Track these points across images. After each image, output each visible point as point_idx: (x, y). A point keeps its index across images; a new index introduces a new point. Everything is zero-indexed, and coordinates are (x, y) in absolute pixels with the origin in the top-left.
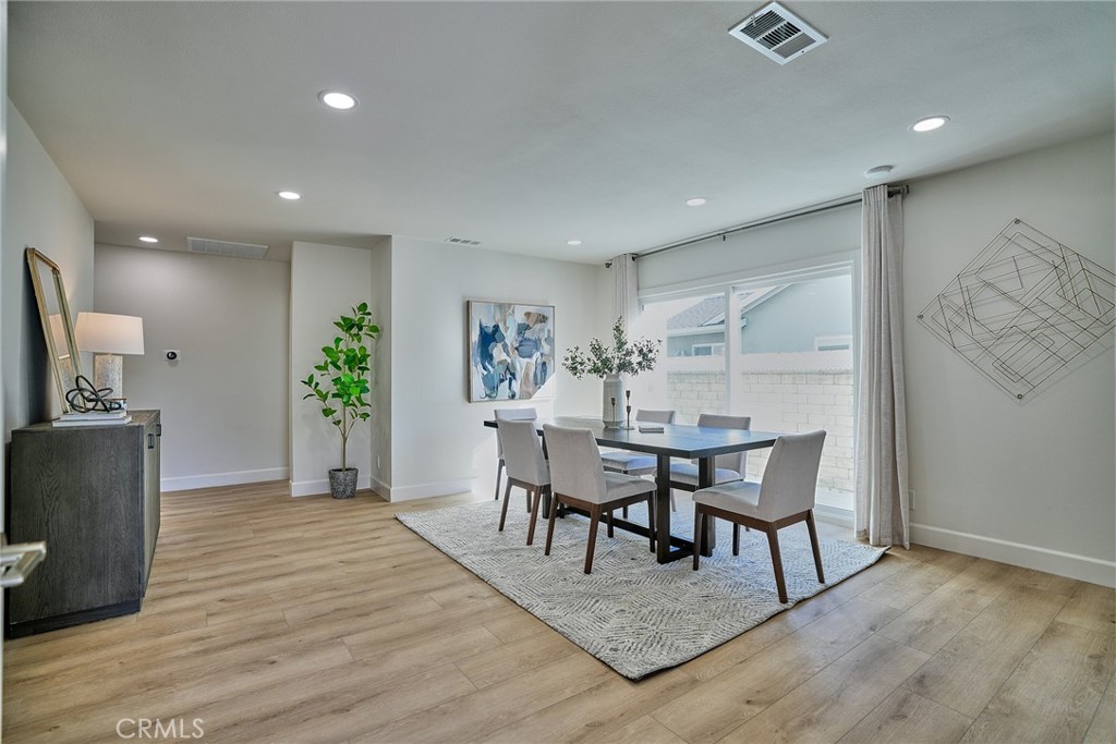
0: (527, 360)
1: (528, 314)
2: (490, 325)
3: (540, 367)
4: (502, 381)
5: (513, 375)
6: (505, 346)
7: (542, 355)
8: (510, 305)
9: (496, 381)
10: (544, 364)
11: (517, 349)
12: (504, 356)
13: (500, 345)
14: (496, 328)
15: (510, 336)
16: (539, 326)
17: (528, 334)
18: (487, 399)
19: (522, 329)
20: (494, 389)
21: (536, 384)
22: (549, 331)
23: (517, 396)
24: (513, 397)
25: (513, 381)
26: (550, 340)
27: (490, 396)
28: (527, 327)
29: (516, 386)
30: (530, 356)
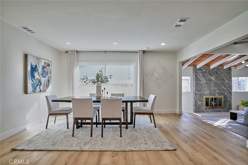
0: (44, 78)
1: (45, 63)
2: (34, 64)
3: (48, 81)
4: (37, 86)
5: (41, 83)
6: (38, 73)
7: (48, 77)
8: (40, 58)
9: (36, 86)
10: (49, 80)
11: (42, 74)
12: (38, 77)
13: (37, 72)
14: (36, 66)
15: (40, 69)
16: (48, 67)
17: (45, 70)
18: (33, 92)
19: (44, 68)
20: (35, 88)
21: (47, 87)
22: (50, 69)
23: (42, 91)
24: (40, 91)
25: (41, 86)
26: (50, 72)
27: (34, 91)
28: (45, 67)
29: (41, 87)
30: (45, 77)
